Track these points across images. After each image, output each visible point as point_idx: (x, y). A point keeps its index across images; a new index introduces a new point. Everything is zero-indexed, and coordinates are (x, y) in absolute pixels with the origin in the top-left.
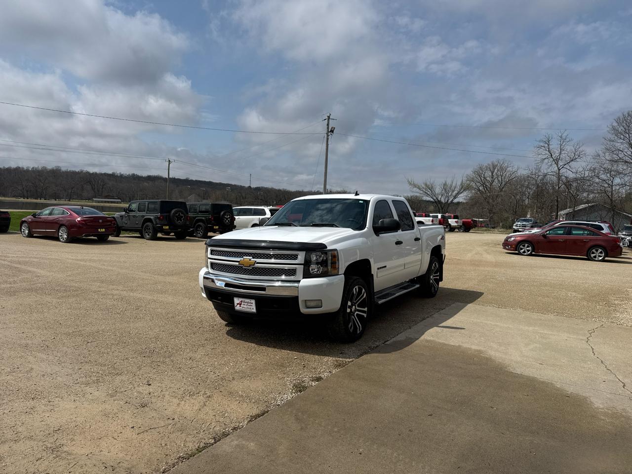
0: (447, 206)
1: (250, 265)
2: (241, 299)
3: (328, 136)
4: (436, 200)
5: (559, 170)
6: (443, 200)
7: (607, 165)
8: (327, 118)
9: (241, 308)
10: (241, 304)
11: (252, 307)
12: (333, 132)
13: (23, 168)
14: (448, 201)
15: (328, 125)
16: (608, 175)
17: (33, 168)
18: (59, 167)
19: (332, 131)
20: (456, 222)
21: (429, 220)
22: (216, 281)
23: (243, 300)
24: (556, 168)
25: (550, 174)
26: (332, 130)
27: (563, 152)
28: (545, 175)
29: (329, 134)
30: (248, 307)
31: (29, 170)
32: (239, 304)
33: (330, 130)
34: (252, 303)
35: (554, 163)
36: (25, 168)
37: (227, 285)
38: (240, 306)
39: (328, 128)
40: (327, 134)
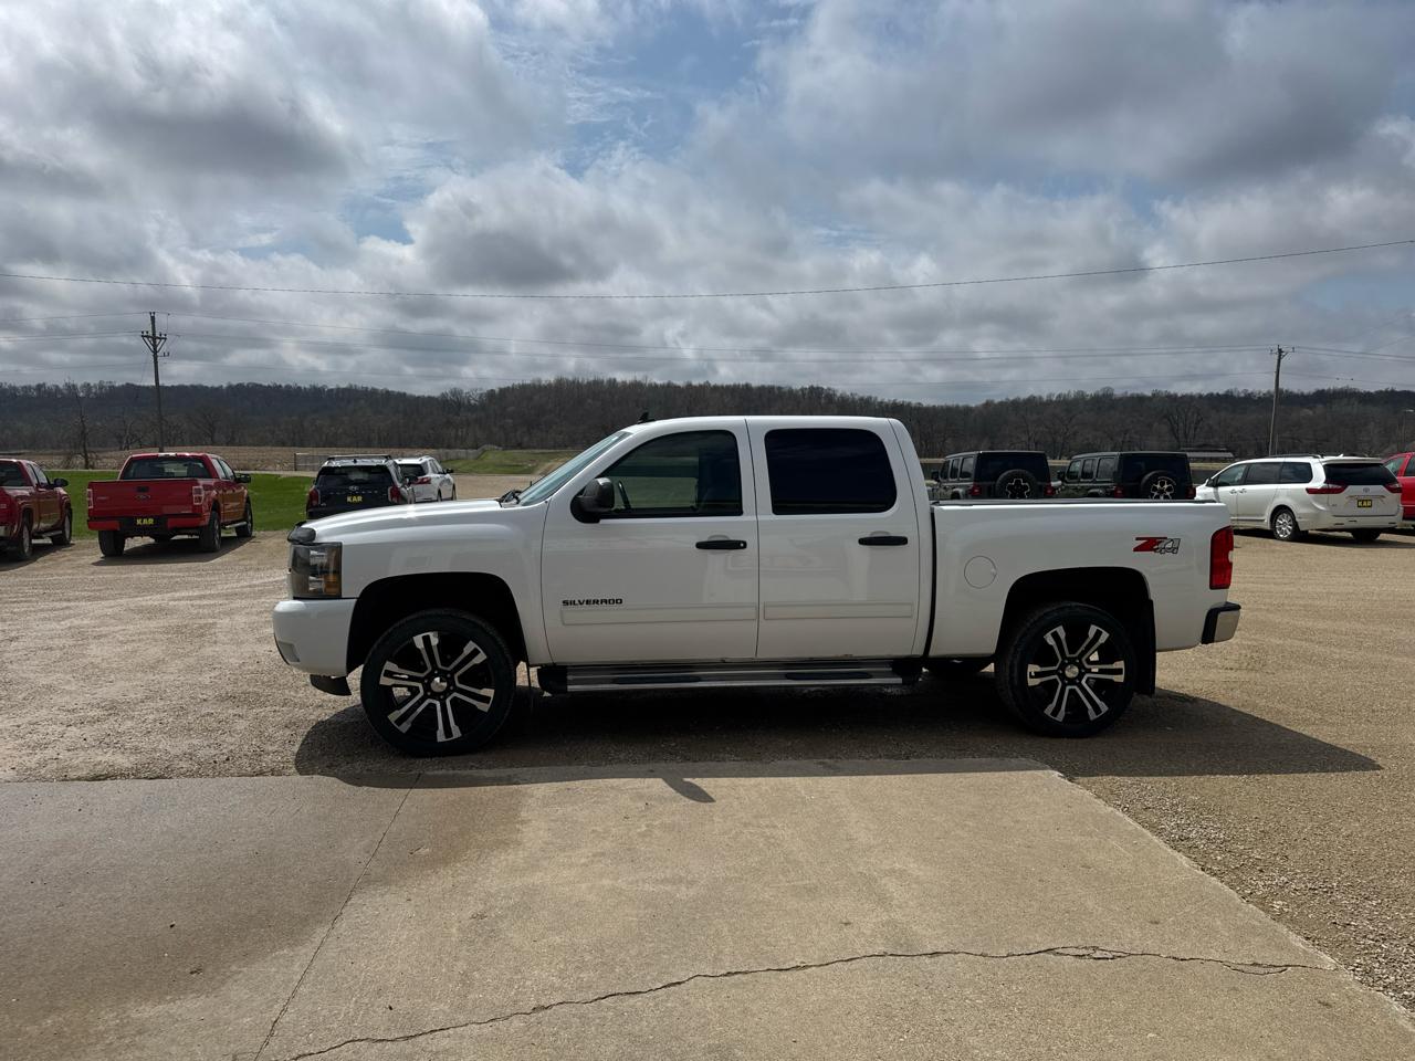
13: (1041, 398)
17: (1059, 396)
18: (1109, 388)
31: (1051, 401)
36: (1045, 398)
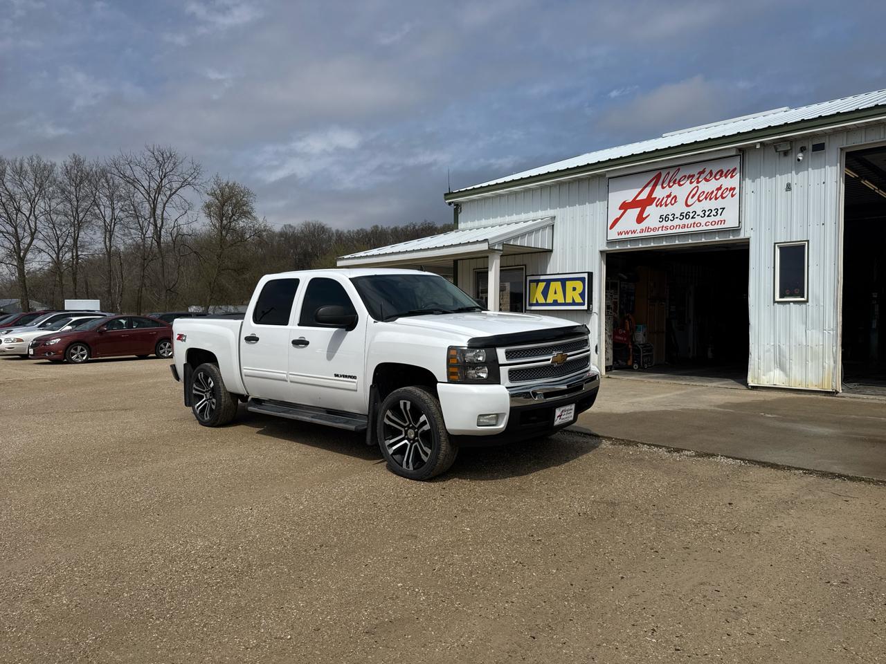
2: (562, 409)
30: (568, 415)
32: (559, 416)
37: (546, 395)
38: (560, 419)
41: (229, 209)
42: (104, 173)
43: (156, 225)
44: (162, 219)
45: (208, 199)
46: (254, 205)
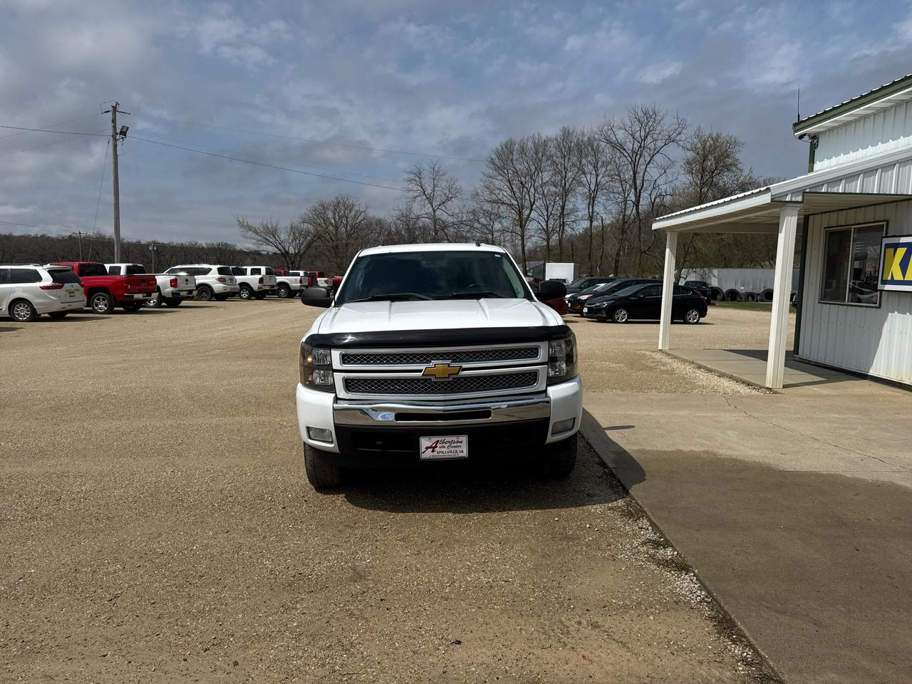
0: (299, 259)
1: (449, 375)
2: (435, 439)
3: (116, 140)
4: (283, 251)
5: (435, 211)
6: (292, 251)
7: (487, 207)
8: (111, 109)
9: (435, 453)
10: (436, 447)
11: (458, 449)
12: (125, 135)
14: (299, 251)
15: (114, 121)
16: (488, 219)
19: (123, 133)
20: (325, 281)
21: (296, 280)
22: (372, 413)
23: (440, 438)
24: (431, 209)
25: (424, 216)
26: (124, 130)
27: (436, 189)
28: (418, 218)
29: (118, 137)
30: (451, 449)
32: (430, 447)
33: (118, 131)
34: (461, 442)
35: (427, 201)
37: (400, 416)
38: (433, 451)
39: (114, 127)
40: (114, 137)
41: (710, 163)
42: (590, 142)
43: (636, 189)
44: (643, 180)
45: (690, 155)
46: (738, 156)
